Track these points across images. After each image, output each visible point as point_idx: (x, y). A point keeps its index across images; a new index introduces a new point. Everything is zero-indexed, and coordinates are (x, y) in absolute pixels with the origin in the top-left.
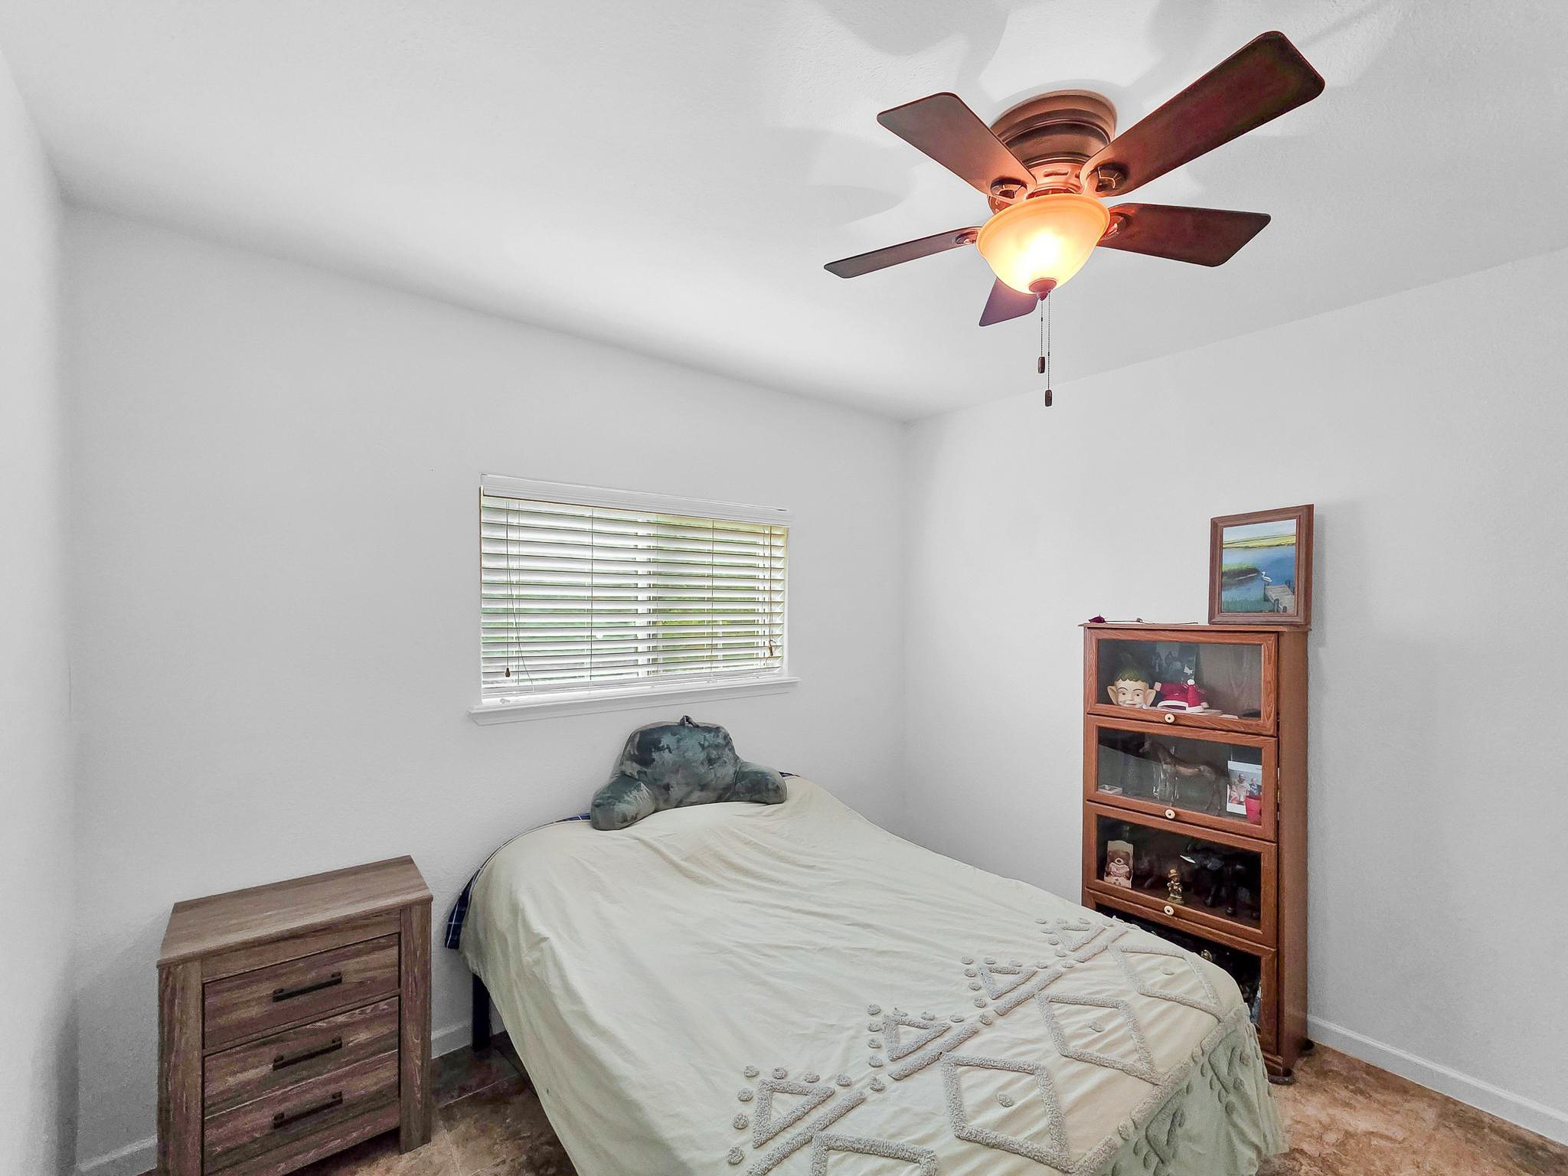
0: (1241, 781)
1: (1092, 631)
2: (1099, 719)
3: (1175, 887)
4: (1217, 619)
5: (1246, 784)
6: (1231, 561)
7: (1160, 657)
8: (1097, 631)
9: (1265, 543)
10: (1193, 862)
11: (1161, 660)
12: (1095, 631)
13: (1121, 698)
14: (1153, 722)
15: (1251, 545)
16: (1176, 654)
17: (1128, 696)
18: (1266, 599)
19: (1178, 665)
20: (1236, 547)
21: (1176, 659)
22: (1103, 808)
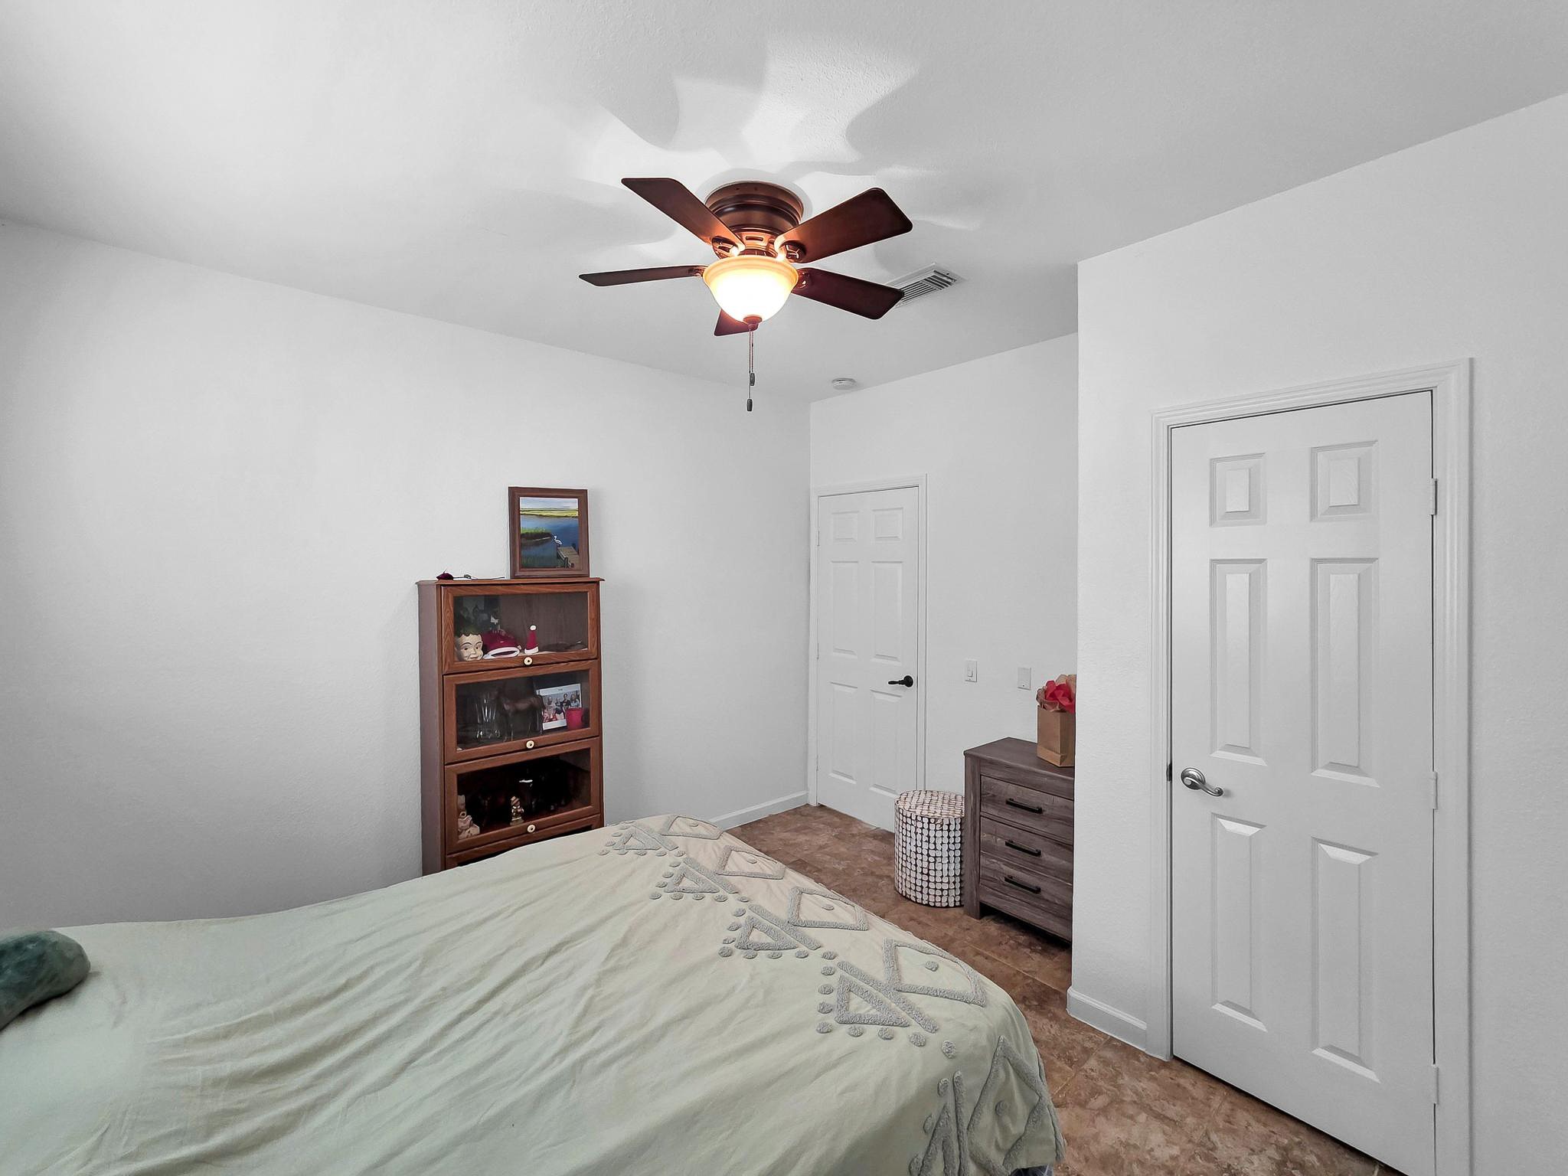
0: (550, 703)
1: (449, 588)
2: (459, 677)
3: (519, 811)
4: (518, 574)
5: (553, 704)
6: (527, 526)
7: (467, 610)
8: (454, 588)
9: (555, 514)
10: (531, 781)
11: (469, 613)
12: (450, 587)
13: (465, 653)
14: (511, 668)
15: (545, 514)
16: (481, 607)
17: (471, 650)
18: (559, 557)
19: (485, 616)
20: (531, 515)
21: (482, 612)
22: (461, 766)
